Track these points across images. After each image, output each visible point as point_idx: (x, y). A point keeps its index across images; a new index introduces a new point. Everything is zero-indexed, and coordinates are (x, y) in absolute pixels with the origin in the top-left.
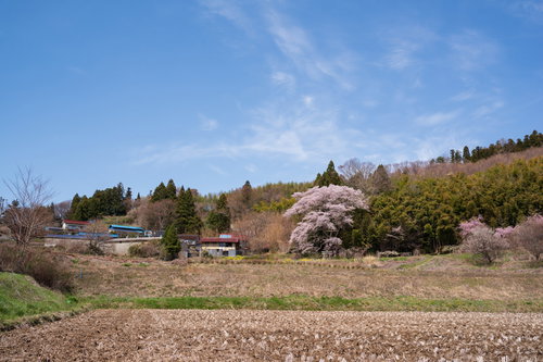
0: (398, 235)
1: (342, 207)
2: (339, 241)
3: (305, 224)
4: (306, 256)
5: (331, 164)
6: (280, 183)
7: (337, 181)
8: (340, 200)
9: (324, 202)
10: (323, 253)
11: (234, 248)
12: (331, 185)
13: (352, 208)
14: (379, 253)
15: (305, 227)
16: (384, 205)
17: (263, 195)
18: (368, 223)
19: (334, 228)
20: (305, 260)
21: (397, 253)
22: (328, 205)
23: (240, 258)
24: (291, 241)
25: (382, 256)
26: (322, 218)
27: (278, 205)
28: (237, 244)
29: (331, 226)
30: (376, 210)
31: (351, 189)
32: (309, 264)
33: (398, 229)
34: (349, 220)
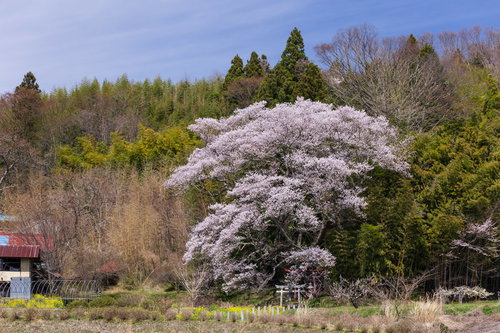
0: (482, 241)
1: (337, 163)
2: (326, 257)
3: (231, 208)
4: (231, 297)
5: (296, 40)
6: (124, 84)
7: (314, 88)
8: (331, 145)
9: (286, 150)
10: (282, 291)
11: (26, 274)
12: (302, 103)
13: (365, 166)
14: (443, 292)
15: (231, 218)
16: (445, 160)
17: (81, 117)
18: (406, 208)
19: (315, 222)
20: (231, 309)
21: (485, 293)
22: (298, 157)
23: (51, 303)
24: (188, 256)
25: (452, 299)
26: (283, 194)
27: (131, 147)
28: (35, 263)
29: (306, 214)
30: (424, 173)
31: (361, 116)
32: (265, 321)
33: (483, 228)
34: (355, 200)
